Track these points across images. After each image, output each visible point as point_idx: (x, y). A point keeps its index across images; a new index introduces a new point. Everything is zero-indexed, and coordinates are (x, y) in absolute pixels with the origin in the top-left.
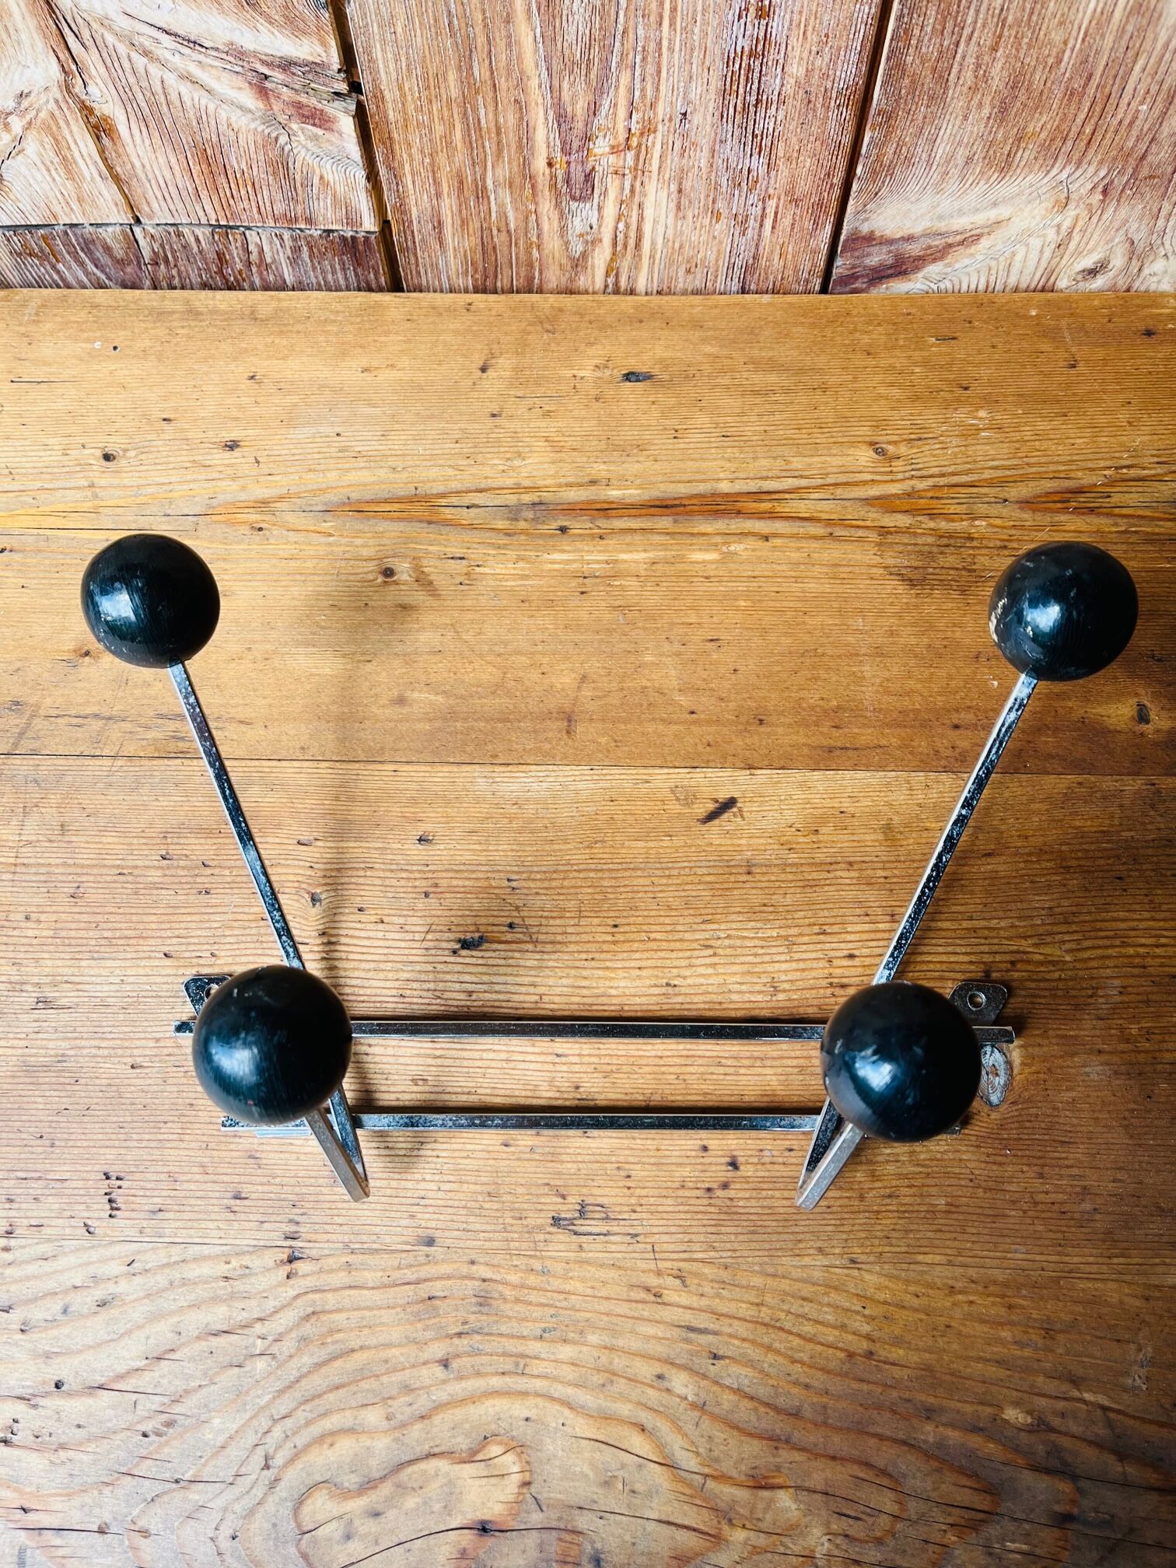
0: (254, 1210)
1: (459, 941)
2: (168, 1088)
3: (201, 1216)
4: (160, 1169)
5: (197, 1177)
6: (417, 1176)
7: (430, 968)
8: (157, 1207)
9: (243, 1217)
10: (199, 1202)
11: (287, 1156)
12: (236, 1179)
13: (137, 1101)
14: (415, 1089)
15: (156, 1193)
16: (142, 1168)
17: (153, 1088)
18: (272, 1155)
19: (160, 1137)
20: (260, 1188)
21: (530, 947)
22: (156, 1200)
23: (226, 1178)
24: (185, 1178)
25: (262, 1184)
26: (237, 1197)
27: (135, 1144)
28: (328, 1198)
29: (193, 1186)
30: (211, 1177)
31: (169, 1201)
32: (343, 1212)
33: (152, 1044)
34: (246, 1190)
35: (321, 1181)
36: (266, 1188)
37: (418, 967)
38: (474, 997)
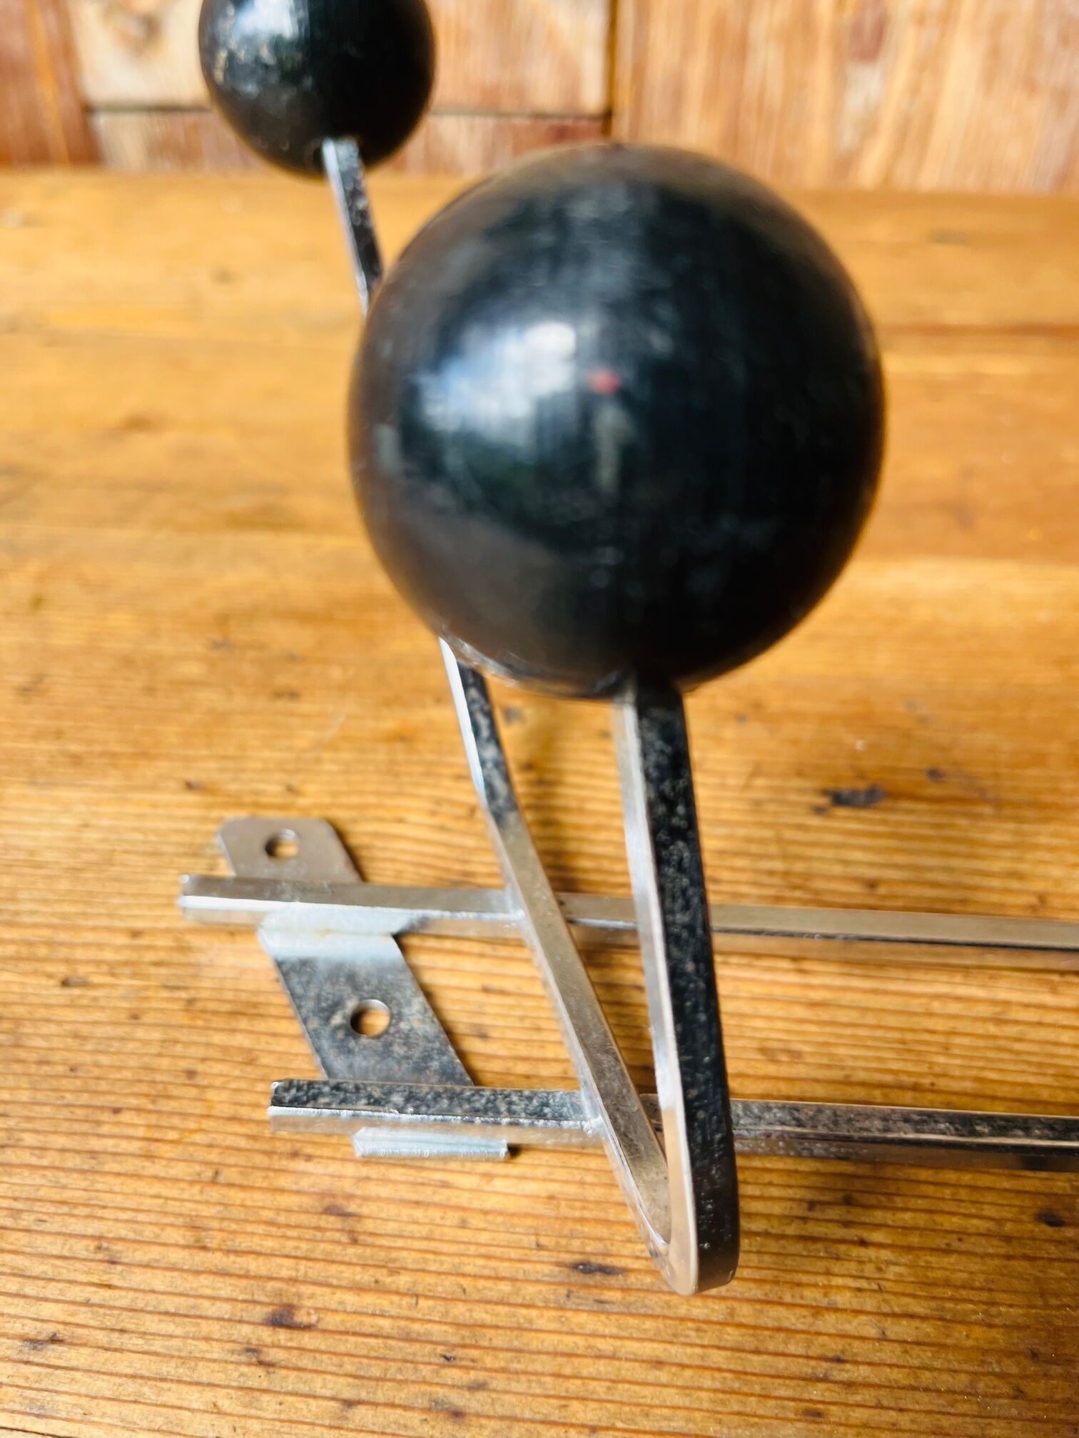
0: (327, 1362)
1: (825, 792)
2: (140, 1033)
3: (168, 1368)
4: (76, 1226)
5: (176, 1256)
6: (811, 1295)
7: (768, 833)
8: (49, 1329)
9: (291, 1381)
10: (168, 1327)
11: (435, 1214)
12: (285, 1268)
13: (57, 1057)
14: (771, 1069)
15: (52, 1290)
16: (27, 1220)
17: (100, 1031)
18: (392, 1210)
19: (95, 1144)
20: (350, 1299)
21: (987, 810)
22: (47, 1310)
23: (253, 1265)
24: (140, 1255)
25: (358, 1289)
26: (282, 1319)
27: (27, 1157)
28: (550, 1341)
29: (159, 1281)
30: (216, 1259)
31: (83, 1316)
32: (600, 1389)
33: (122, 940)
34: (311, 1302)
35: (530, 1290)
36: (369, 1300)
37: (741, 832)
38: (882, 890)
